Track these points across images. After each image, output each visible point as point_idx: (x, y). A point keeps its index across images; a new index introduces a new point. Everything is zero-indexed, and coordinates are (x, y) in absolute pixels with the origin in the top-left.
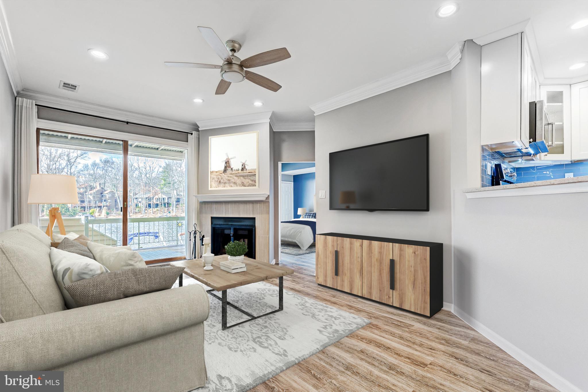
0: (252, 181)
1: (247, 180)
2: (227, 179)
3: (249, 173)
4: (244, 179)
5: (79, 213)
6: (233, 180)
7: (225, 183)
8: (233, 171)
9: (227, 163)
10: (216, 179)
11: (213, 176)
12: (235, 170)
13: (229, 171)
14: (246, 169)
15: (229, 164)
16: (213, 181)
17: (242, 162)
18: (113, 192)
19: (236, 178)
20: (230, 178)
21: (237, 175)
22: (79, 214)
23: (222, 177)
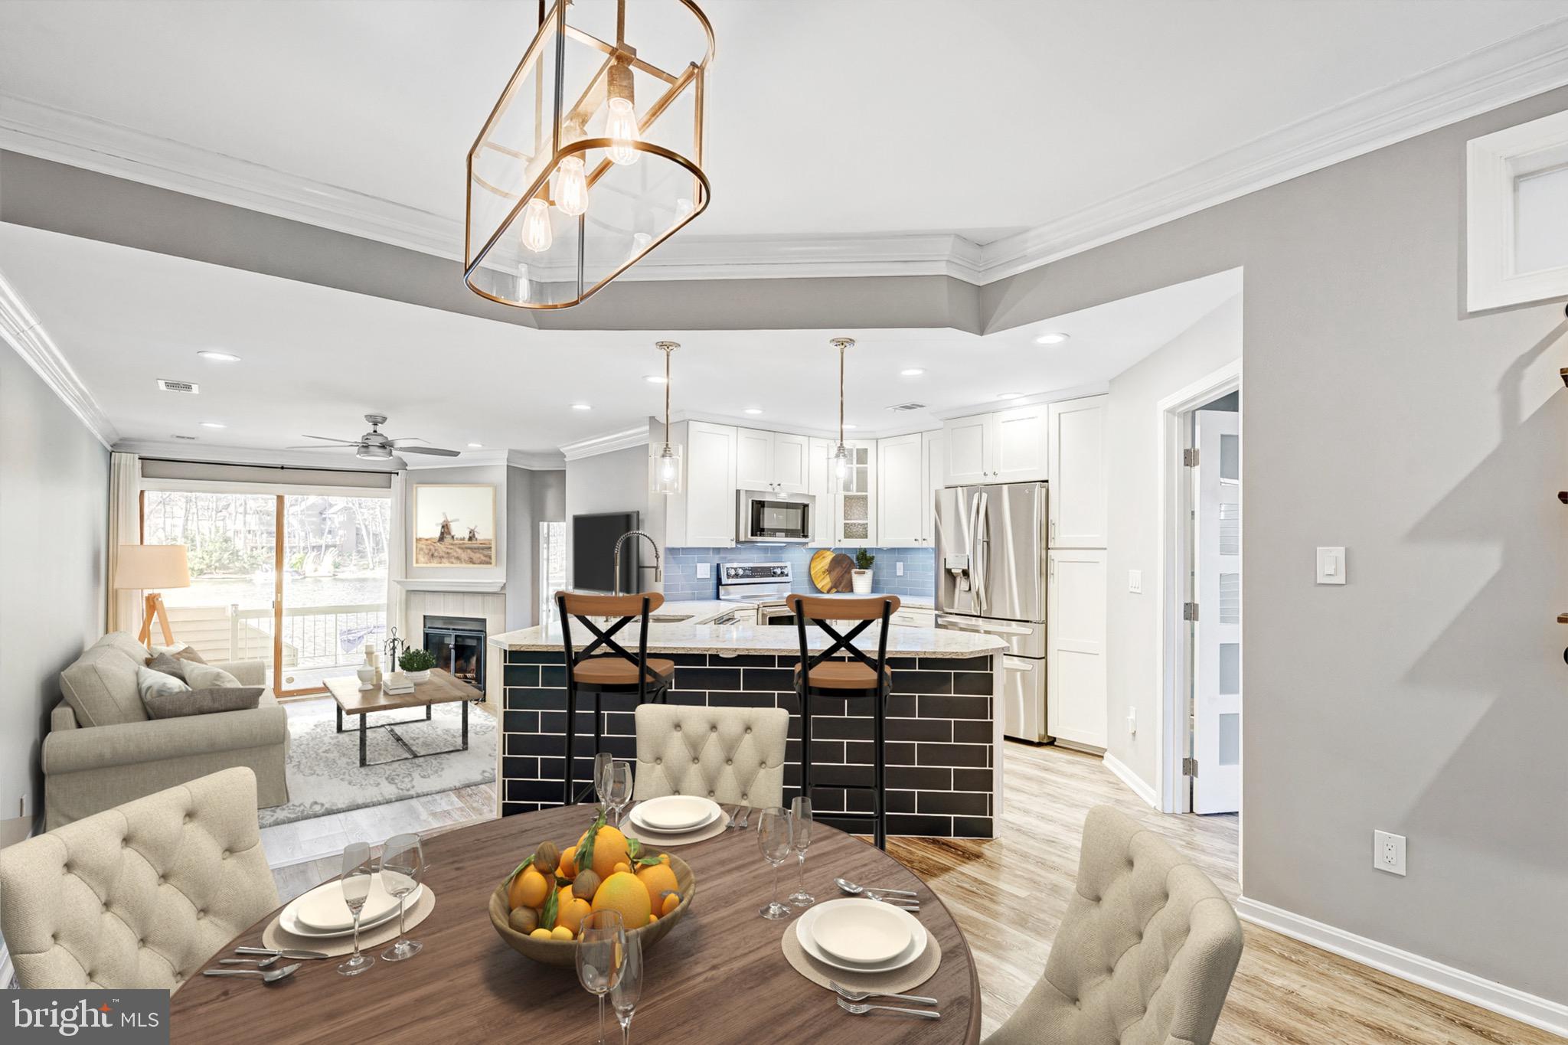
0: (486, 556)
1: (478, 555)
4: (473, 554)
5: (264, 563)
6: (455, 554)
7: (441, 557)
9: (446, 529)
10: (427, 551)
11: (420, 546)
13: (448, 539)
15: (448, 528)
16: (422, 553)
18: (351, 508)
19: (459, 551)
20: (450, 551)
21: (461, 546)
22: (264, 566)
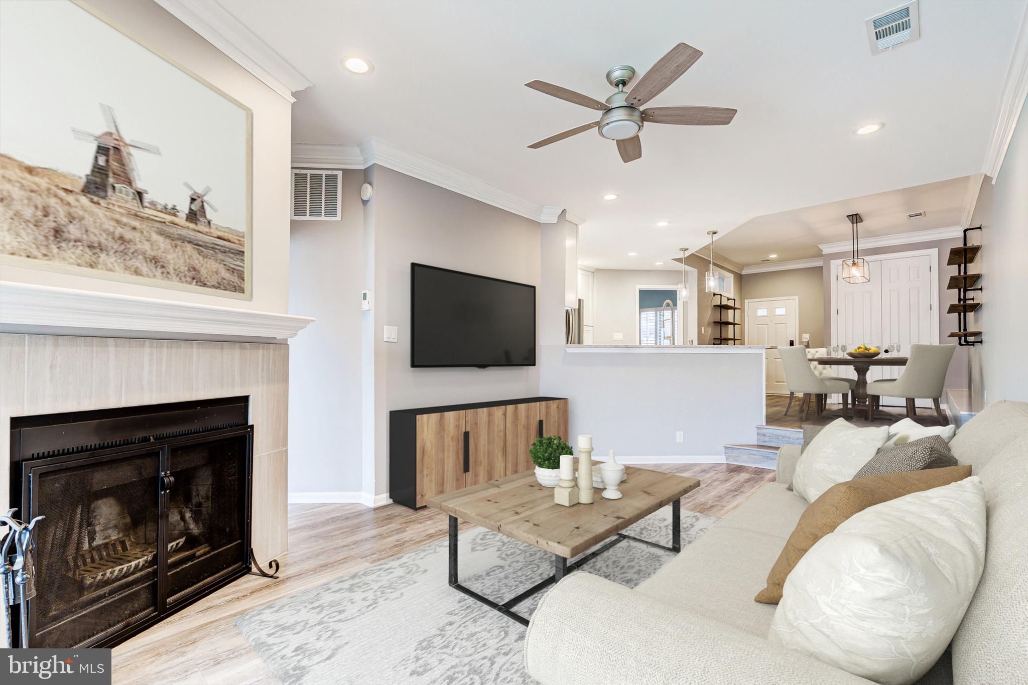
0: (232, 271)
1: (212, 265)
2: (111, 234)
3: (219, 238)
4: (201, 258)
6: (147, 246)
8: (146, 204)
9: (112, 157)
12: (159, 208)
13: (120, 197)
14: (209, 222)
15: (121, 163)
17: (191, 188)
19: (159, 241)
20: (128, 235)
21: (165, 228)
23: (73, 210)
